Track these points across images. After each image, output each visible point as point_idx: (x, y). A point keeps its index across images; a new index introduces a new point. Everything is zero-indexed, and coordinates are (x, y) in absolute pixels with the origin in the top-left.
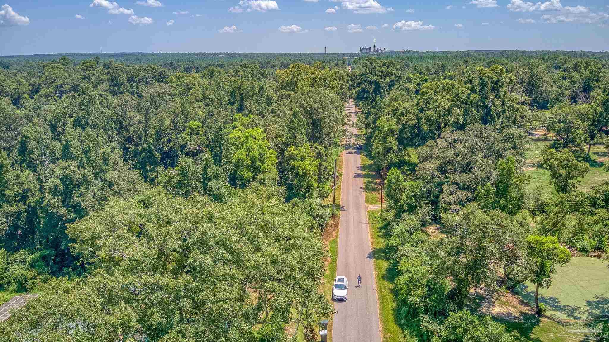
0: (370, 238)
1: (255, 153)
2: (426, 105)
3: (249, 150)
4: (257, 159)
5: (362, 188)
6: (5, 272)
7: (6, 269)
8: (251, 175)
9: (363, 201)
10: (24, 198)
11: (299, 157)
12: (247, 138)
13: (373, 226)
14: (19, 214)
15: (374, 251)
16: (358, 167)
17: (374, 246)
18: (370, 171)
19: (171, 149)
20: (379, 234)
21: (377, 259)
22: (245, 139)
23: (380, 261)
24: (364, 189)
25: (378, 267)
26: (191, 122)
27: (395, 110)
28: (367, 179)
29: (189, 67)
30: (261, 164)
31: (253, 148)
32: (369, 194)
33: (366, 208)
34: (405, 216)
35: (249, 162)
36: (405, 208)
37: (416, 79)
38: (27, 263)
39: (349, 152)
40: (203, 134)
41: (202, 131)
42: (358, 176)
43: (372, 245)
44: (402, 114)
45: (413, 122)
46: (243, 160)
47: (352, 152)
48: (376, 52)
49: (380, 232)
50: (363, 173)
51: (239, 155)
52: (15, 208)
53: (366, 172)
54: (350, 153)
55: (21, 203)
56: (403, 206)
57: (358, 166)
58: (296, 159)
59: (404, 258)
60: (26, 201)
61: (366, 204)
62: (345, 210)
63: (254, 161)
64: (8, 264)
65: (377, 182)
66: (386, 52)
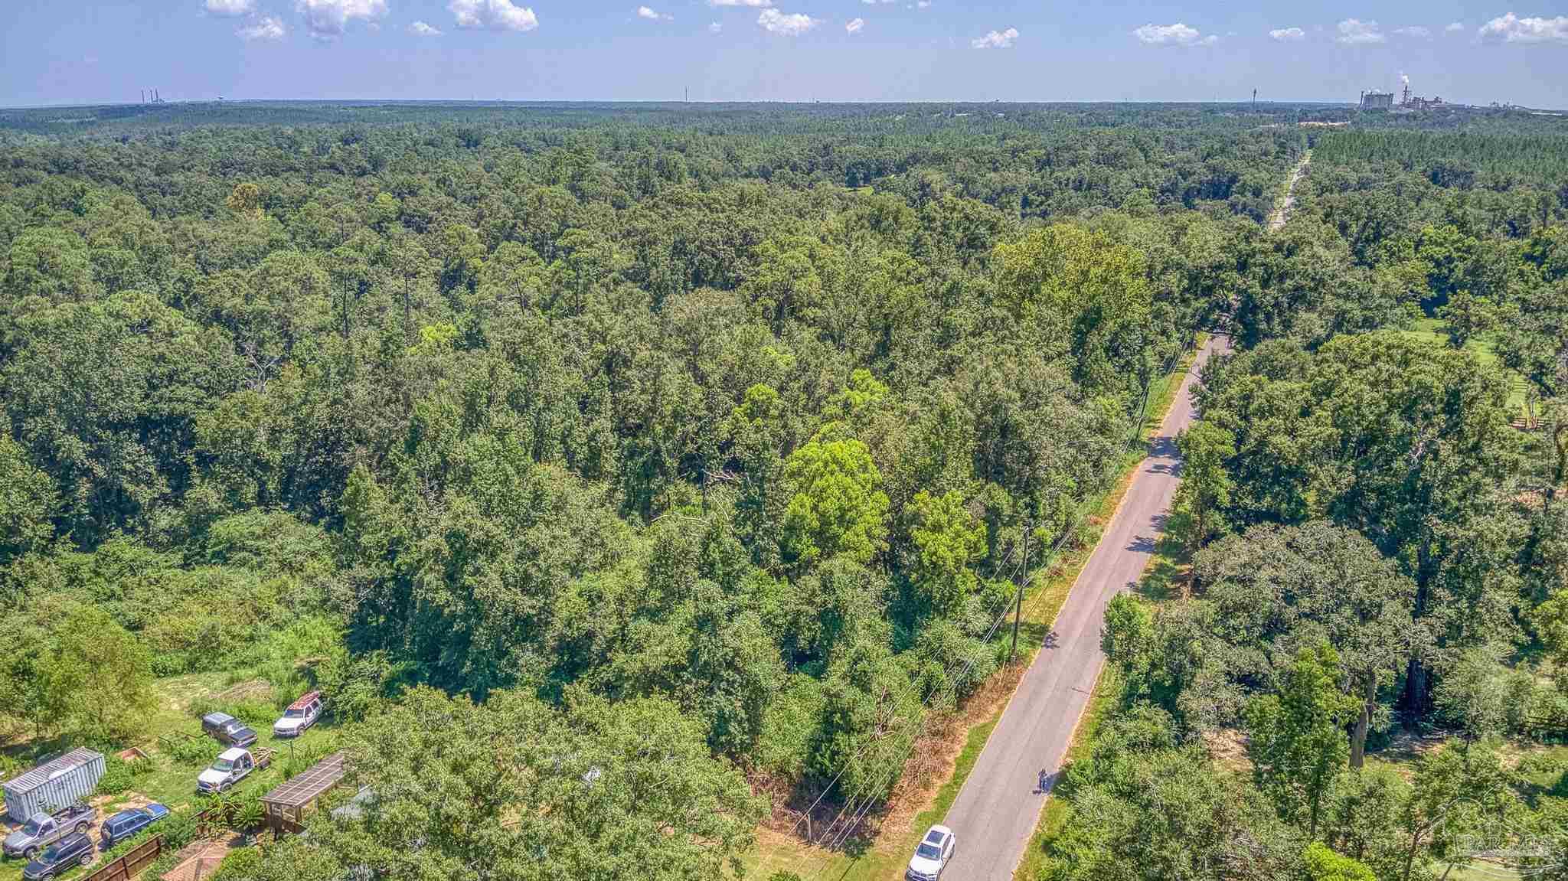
0: (1072, 738)
1: (830, 506)
3: (821, 495)
4: (832, 518)
5: (1132, 585)
6: (340, 693)
7: (342, 687)
8: (815, 551)
10: (391, 554)
11: (930, 523)
12: (826, 464)
14: (380, 583)
15: (1060, 774)
16: (1154, 520)
17: (1069, 760)
24: (1137, 590)
26: (755, 387)
28: (1161, 561)
30: (841, 531)
31: (829, 491)
35: (816, 524)
37: (1441, 245)
38: (381, 680)
39: (1156, 467)
40: (776, 413)
41: (776, 408)
42: (1141, 545)
43: (1068, 755)
46: (803, 518)
47: (1164, 467)
48: (1409, 106)
50: (1159, 537)
51: (798, 505)
52: (373, 572)
53: (1168, 538)
54: (1159, 468)
55: (385, 563)
57: (1158, 515)
58: (924, 525)
60: (393, 560)
62: (1056, 645)
63: (825, 522)
64: (347, 678)
65: (1181, 571)
66: (1444, 111)
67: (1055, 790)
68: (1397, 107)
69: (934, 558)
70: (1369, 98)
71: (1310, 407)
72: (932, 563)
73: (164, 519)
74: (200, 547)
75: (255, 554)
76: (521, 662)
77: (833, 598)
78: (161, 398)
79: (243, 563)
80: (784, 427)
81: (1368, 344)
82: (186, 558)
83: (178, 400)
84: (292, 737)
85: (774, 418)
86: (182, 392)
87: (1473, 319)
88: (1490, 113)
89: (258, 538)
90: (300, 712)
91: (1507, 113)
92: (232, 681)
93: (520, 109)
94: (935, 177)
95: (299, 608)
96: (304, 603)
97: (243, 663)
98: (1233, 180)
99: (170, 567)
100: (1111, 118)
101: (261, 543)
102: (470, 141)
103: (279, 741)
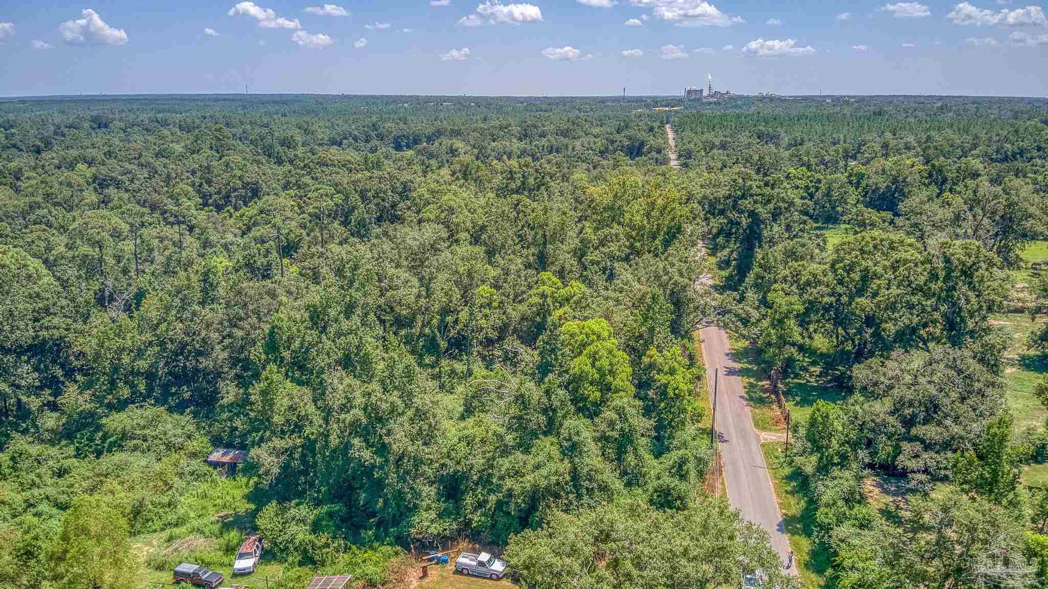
0: (774, 496)
1: (604, 363)
2: (849, 273)
3: (594, 357)
4: (606, 371)
5: (742, 397)
9: (749, 424)
11: (666, 368)
12: (587, 335)
13: (776, 473)
14: (293, 449)
15: (785, 520)
16: (727, 355)
17: (784, 511)
18: (750, 363)
19: (459, 333)
20: (787, 489)
21: (793, 534)
22: (584, 336)
23: (797, 537)
24: (746, 399)
25: (796, 546)
26: (481, 288)
27: (796, 275)
28: (747, 380)
29: (405, 133)
30: (612, 379)
31: (600, 354)
32: (757, 411)
33: (758, 438)
34: (835, 472)
35: (597, 376)
36: (836, 460)
40: (497, 304)
41: (495, 301)
42: (731, 372)
43: (781, 508)
44: (808, 283)
45: (827, 299)
46: (588, 373)
48: (712, 97)
49: (788, 484)
50: (738, 366)
53: (742, 365)
54: (710, 324)
56: (832, 457)
57: (727, 351)
58: (661, 371)
59: (843, 545)
60: (301, 432)
61: (755, 430)
62: (726, 441)
63: (602, 374)
65: (764, 386)
66: (731, 98)
67: (789, 531)
68: (705, 97)
69: (677, 391)
70: (689, 92)
71: (843, 278)
72: (675, 394)
73: (50, 420)
74: (88, 440)
75: (144, 441)
76: (424, 494)
77: (627, 425)
78: (41, 328)
79: (135, 448)
80: (504, 313)
81: (869, 239)
82: (78, 449)
83: (55, 327)
84: (249, 573)
85: (496, 308)
86: (56, 321)
87: (867, 221)
88: (761, 99)
89: (144, 427)
90: (250, 554)
91: (771, 99)
92: (170, 539)
93: (124, 100)
94: (459, 144)
95: (189, 478)
96: (192, 474)
97: (170, 524)
98: (642, 144)
99: (66, 458)
100: (544, 107)
101: (147, 432)
102: (100, 124)
103: (239, 578)
